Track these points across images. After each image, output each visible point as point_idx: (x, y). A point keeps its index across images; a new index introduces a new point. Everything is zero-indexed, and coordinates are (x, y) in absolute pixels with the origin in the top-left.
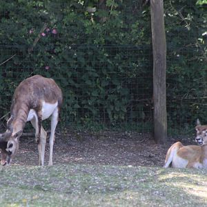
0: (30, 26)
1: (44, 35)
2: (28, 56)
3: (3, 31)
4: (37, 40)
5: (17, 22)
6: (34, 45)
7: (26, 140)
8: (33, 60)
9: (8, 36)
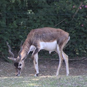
0: (74, 4)
1: (81, 8)
2: (73, 19)
3: (60, 7)
4: (77, 11)
5: (67, 2)
6: (76, 13)
7: (72, 63)
8: (75, 21)
9: (62, 9)
